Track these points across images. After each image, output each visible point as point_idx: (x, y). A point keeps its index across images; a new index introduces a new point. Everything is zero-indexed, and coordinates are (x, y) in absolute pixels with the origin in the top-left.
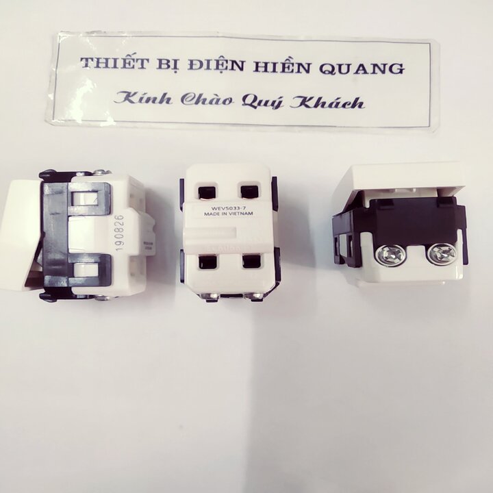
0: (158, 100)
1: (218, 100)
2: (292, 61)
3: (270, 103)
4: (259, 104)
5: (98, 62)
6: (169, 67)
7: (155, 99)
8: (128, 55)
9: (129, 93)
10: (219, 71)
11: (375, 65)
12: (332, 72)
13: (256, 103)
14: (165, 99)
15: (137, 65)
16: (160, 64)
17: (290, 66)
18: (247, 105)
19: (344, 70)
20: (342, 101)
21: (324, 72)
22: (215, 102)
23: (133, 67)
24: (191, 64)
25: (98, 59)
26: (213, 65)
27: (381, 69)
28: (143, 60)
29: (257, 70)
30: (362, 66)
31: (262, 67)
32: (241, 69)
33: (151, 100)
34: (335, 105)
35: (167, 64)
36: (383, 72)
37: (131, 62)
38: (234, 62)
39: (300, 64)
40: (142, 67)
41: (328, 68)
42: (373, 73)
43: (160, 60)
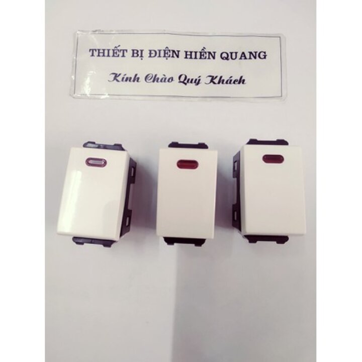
2: (205, 50)
3: (193, 81)
4: (188, 82)
6: (138, 55)
7: (131, 78)
8: (116, 47)
9: (116, 74)
10: (165, 58)
12: (227, 59)
14: (136, 79)
15: (121, 54)
16: (133, 53)
17: (204, 54)
18: (181, 82)
19: (234, 57)
20: (233, 79)
21: (223, 59)
22: (164, 80)
23: (118, 56)
24: (150, 53)
25: (99, 50)
26: (162, 54)
27: (254, 55)
28: (123, 50)
29: (186, 58)
30: (243, 53)
31: (189, 55)
32: (178, 56)
33: (128, 79)
34: (229, 82)
35: (137, 53)
36: (255, 58)
37: (117, 52)
38: (174, 51)
39: (210, 53)
40: (123, 56)
41: (225, 55)
42: (250, 58)
43: (133, 50)
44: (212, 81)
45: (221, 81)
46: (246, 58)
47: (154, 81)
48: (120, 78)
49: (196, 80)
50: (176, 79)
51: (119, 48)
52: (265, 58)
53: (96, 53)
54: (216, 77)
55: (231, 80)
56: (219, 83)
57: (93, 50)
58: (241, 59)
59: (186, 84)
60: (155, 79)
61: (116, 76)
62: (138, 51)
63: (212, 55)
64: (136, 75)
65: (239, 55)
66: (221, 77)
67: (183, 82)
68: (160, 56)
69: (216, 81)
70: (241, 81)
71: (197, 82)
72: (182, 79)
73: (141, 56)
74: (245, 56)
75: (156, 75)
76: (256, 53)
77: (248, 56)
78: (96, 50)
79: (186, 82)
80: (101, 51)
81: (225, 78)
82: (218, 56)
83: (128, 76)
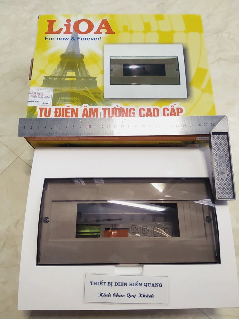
0: (108, 296)
1: (122, 295)
2: (138, 282)
3: (133, 296)
4: (131, 297)
5: (94, 283)
6: (110, 285)
7: (107, 295)
8: (101, 281)
9: (101, 293)
10: (121, 286)
11: (156, 284)
12: (146, 286)
13: (130, 296)
14: (109, 295)
15: (103, 284)
16: (108, 284)
17: (137, 284)
18: (128, 297)
19: (149, 285)
20: (149, 295)
21: (145, 286)
22: (121, 296)
23: (102, 285)
24: (115, 284)
25: (94, 282)
26: (120, 285)
27: (157, 285)
28: (104, 282)
29: (130, 286)
30: (153, 284)
31: (131, 284)
32: (126, 285)
33: (106, 295)
34: (147, 296)
35: (110, 284)
36: (158, 286)
37: (101, 283)
38: (125, 283)
39: (139, 283)
40: (104, 285)
41: (146, 284)
42: (156, 286)
43: (108, 283)
44: (140, 296)
45: (144, 296)
46: (154, 286)
47: (117, 296)
48: (103, 295)
49: (134, 295)
50: (126, 296)
51: (102, 281)
52: (161, 286)
53: (93, 284)
54: (142, 294)
55: (148, 296)
56: (143, 297)
57: (92, 282)
58: (152, 286)
59: (130, 298)
60: (117, 295)
61: (101, 294)
62: (110, 283)
63: (140, 284)
64: (109, 293)
65: (151, 285)
66: (144, 294)
67: (129, 297)
68: (119, 285)
69: (142, 296)
70: (152, 296)
71: (134, 297)
72: (128, 296)
73: (112, 285)
74: (154, 285)
75: (118, 294)
76: (158, 284)
77: (155, 285)
78: (93, 282)
79: (130, 297)
80: (95, 283)
81: (146, 295)
82: (143, 285)
83: (106, 294)
